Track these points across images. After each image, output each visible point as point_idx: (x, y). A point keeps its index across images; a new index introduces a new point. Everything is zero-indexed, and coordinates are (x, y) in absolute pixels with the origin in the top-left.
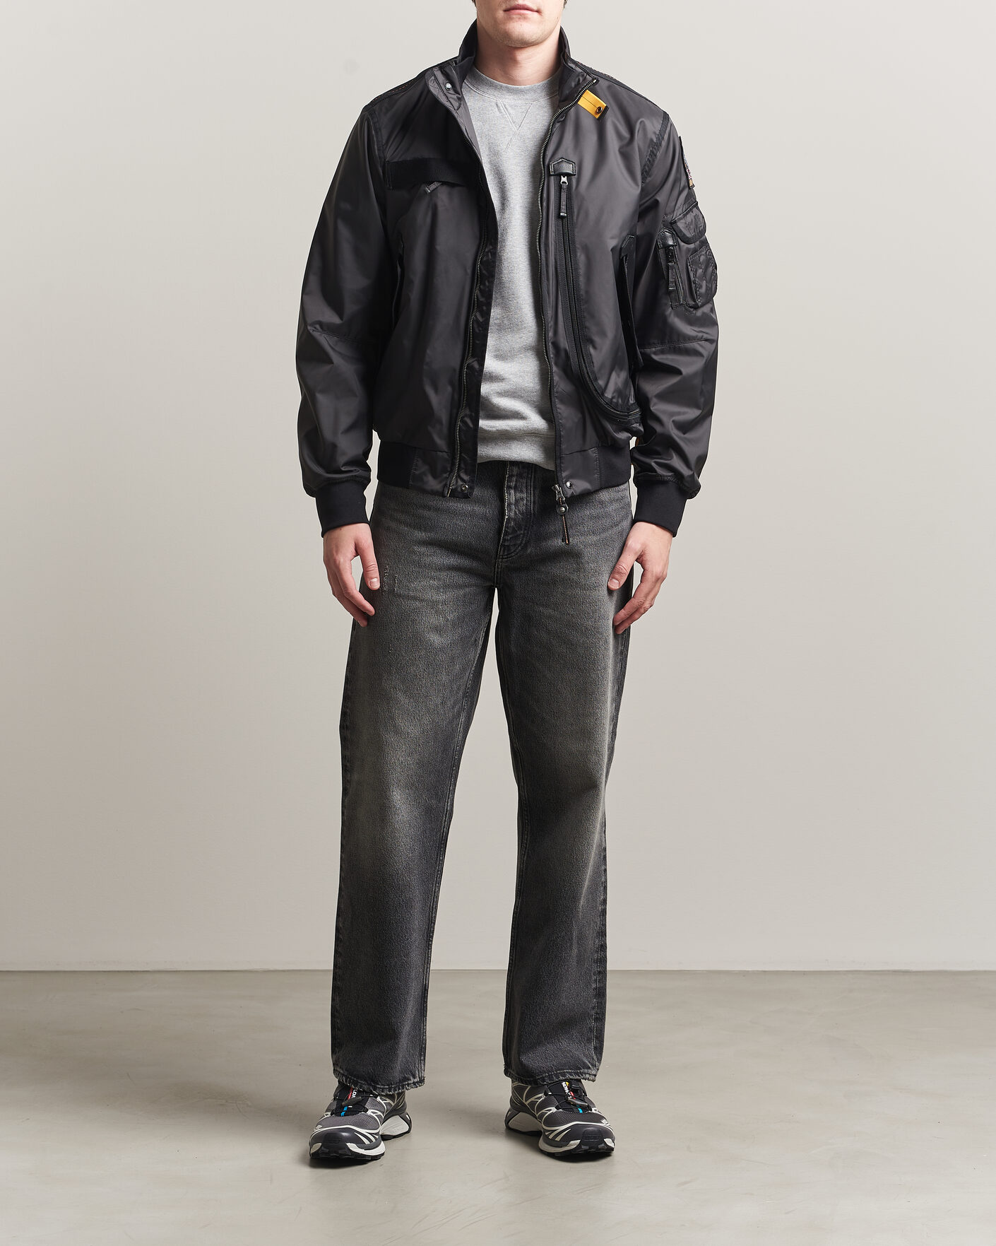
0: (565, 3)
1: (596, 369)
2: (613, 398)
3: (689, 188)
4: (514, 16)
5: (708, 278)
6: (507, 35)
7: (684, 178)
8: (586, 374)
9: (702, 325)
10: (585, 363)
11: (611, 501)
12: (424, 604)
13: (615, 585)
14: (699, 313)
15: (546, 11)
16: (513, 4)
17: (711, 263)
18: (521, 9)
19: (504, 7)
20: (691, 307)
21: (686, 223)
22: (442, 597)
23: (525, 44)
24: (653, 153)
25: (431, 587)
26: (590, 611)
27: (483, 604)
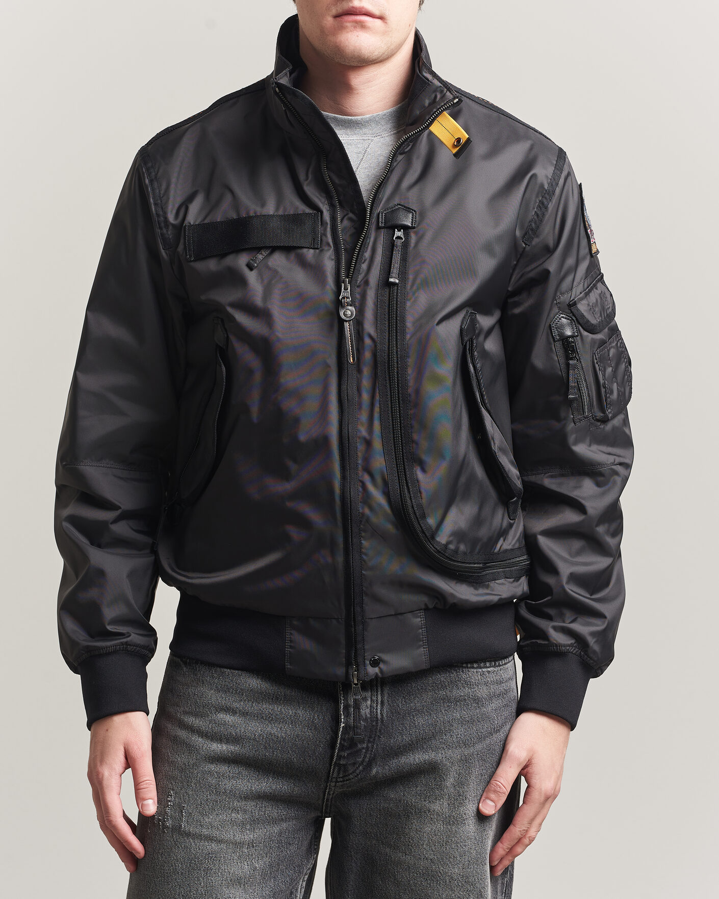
0: (422, 2)
1: (424, 501)
2: (448, 543)
3: (592, 256)
4: (348, 24)
5: (619, 377)
6: (339, 50)
7: (584, 242)
8: (410, 508)
9: (613, 444)
10: (409, 492)
11: (491, 698)
12: (223, 846)
13: (490, 807)
14: (609, 427)
15: (392, 17)
16: (346, 6)
17: (623, 358)
18: (357, 15)
19: (334, 11)
20: (598, 420)
21: (589, 305)
22: (249, 836)
23: (363, 63)
24: (543, 203)
25: (233, 823)
26: (457, 854)
27: (306, 843)
